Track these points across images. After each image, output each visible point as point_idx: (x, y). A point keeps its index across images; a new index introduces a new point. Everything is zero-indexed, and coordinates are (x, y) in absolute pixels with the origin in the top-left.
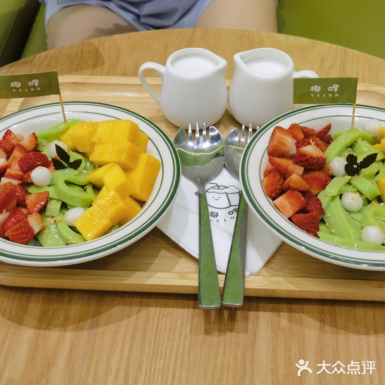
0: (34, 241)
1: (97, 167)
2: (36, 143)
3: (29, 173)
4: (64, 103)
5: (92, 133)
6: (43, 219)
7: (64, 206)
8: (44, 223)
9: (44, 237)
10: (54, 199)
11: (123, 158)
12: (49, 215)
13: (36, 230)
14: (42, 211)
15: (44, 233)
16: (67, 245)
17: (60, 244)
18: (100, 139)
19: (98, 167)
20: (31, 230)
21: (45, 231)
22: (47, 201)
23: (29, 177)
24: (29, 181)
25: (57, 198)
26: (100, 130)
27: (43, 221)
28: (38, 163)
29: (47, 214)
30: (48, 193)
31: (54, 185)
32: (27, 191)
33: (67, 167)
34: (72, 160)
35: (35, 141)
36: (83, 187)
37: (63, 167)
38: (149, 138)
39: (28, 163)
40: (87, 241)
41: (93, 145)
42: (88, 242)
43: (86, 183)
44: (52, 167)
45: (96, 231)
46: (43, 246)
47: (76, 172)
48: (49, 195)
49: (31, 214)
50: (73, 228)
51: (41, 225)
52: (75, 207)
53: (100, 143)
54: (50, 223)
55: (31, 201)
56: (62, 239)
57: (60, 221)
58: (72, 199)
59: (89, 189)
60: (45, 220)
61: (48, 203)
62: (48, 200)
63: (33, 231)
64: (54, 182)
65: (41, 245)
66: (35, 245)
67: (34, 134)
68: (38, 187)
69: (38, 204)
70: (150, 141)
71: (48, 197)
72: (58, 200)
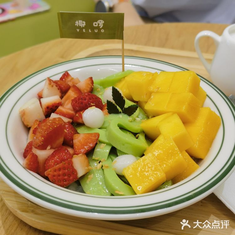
0: (76, 185)
1: (150, 117)
2: (91, 87)
3: (81, 113)
4: (125, 56)
5: (151, 82)
6: (89, 163)
7: (114, 152)
8: (90, 167)
9: (88, 182)
10: (104, 143)
11: (184, 109)
12: (96, 159)
13: (80, 173)
14: (90, 153)
15: (88, 178)
16: (112, 195)
17: (104, 193)
18: (158, 88)
19: (152, 118)
20: (74, 172)
21: (89, 177)
22: (96, 144)
23: (81, 116)
24: (80, 121)
25: (107, 141)
26: (159, 81)
27: (88, 164)
28: (92, 104)
29: (94, 157)
30: (98, 135)
31: (105, 128)
32: (76, 130)
33: (120, 113)
34: (126, 106)
35: (91, 84)
36: (135, 134)
37: (117, 112)
38: (207, 95)
39: (82, 103)
40: (136, 194)
41: (150, 94)
42: (138, 195)
43: (139, 131)
44: (106, 111)
45: (148, 184)
46: (84, 193)
47: (130, 118)
48: (99, 137)
49: (77, 154)
50: (122, 177)
51: (86, 168)
52: (125, 154)
53: (157, 92)
54: (97, 168)
55: (80, 141)
56: (107, 188)
57: (107, 167)
58: (124, 145)
59: (142, 138)
60: (91, 163)
61: (98, 146)
62: (97, 142)
63: (77, 174)
64: (106, 125)
65: (83, 192)
66: (76, 190)
67: (91, 78)
68: (89, 128)
69: (86, 145)
70: (208, 98)
71: (97, 139)
72: (108, 144)
